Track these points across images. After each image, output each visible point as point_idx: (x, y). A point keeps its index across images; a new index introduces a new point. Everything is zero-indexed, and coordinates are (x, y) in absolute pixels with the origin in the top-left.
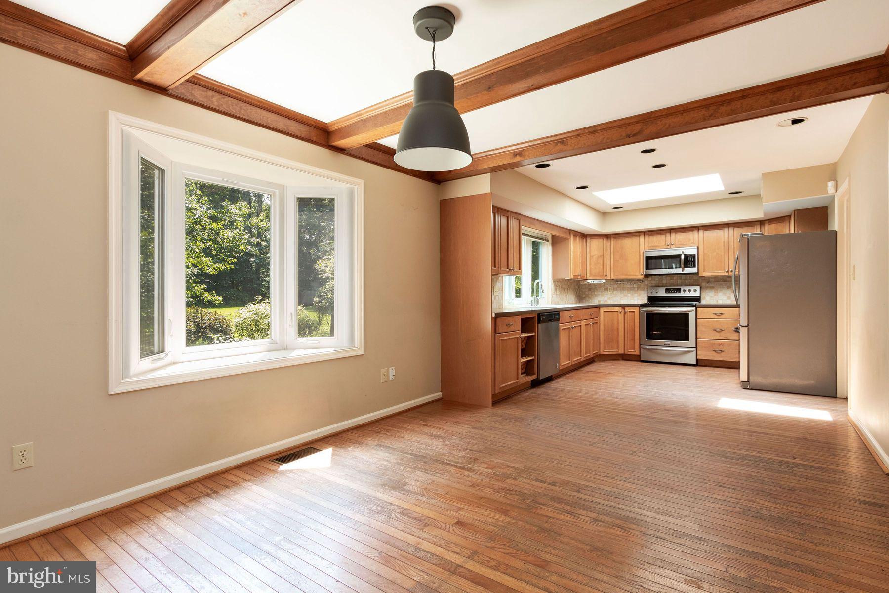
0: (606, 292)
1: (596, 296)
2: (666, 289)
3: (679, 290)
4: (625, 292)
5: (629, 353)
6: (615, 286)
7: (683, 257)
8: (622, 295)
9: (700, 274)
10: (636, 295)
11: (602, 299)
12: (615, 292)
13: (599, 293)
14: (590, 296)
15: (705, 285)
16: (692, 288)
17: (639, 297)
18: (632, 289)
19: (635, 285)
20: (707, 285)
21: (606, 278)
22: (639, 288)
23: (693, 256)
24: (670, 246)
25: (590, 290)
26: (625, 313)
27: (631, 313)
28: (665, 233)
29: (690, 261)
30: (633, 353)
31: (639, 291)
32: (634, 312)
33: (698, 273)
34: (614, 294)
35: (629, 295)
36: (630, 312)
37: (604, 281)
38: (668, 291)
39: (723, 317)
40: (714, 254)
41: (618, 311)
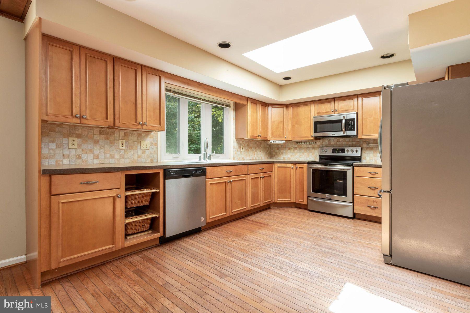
0: (289, 151)
1: (282, 154)
2: (333, 149)
3: (343, 151)
4: (303, 151)
5: (299, 202)
6: (296, 146)
7: (344, 122)
8: (301, 154)
9: (360, 137)
10: (311, 154)
11: (286, 157)
12: (295, 151)
13: (285, 151)
14: (278, 153)
16: (354, 149)
17: (313, 156)
18: (308, 149)
19: (310, 146)
21: (285, 139)
22: (313, 148)
23: (353, 120)
24: (334, 112)
25: (278, 149)
26: (296, 168)
27: (300, 169)
28: (330, 102)
29: (350, 124)
30: (302, 203)
31: (313, 151)
32: (303, 168)
33: (357, 136)
34: (295, 153)
35: (306, 154)
36: (300, 168)
37: (284, 142)
38: (335, 151)
39: (377, 176)
40: (372, 118)
41: (290, 167)
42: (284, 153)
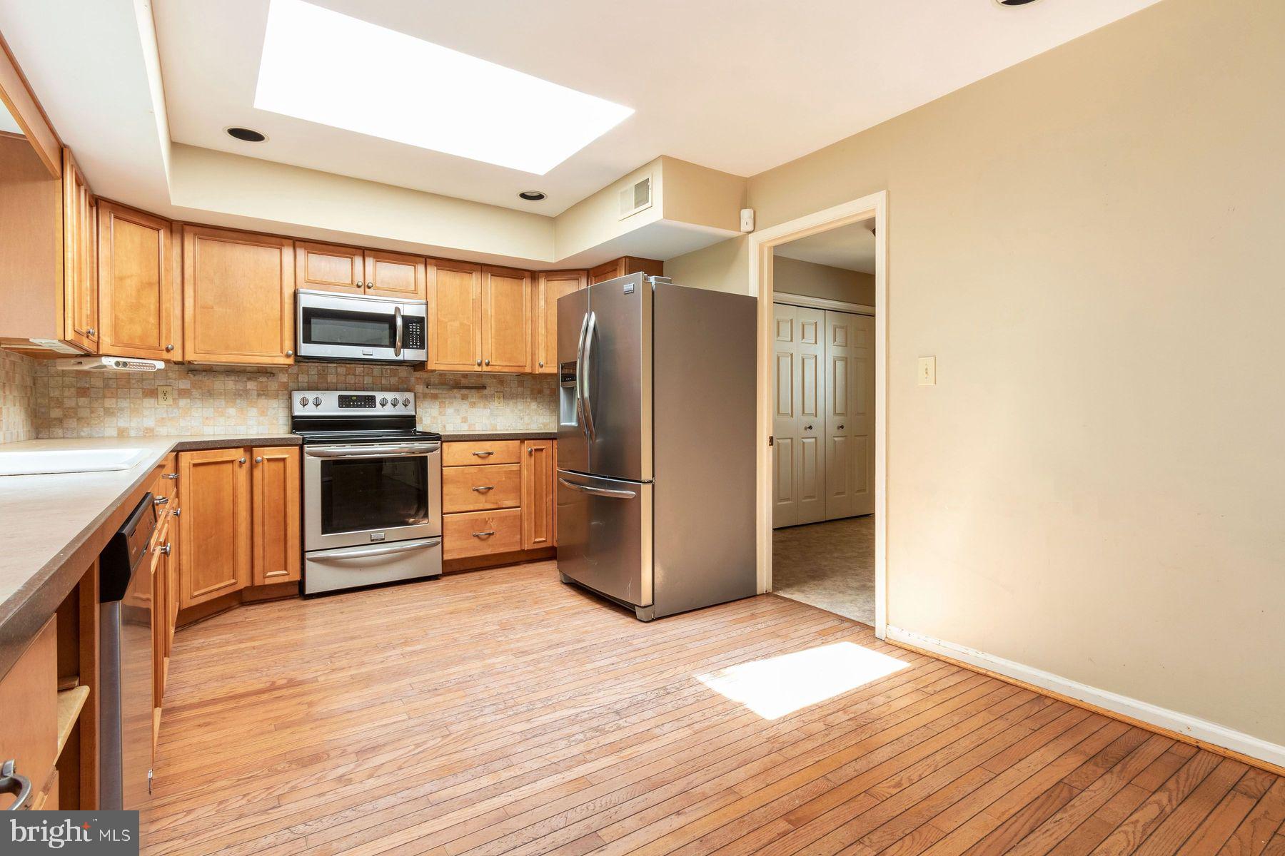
0: (149, 402)
1: (109, 412)
2: (340, 397)
3: (370, 401)
4: (221, 402)
5: (268, 582)
6: (184, 384)
7: (399, 322)
8: (209, 412)
9: (429, 366)
10: (253, 412)
11: (134, 424)
12: (183, 402)
13: (124, 404)
14: (84, 413)
15: (421, 391)
16: (402, 396)
17: (261, 418)
18: (242, 394)
19: (251, 385)
20: (427, 391)
21: (166, 356)
22: (263, 393)
23: (420, 321)
24: (362, 289)
25: (83, 392)
26: (253, 465)
27: (273, 465)
28: (350, 254)
29: (414, 331)
30: (280, 580)
31: (263, 402)
32: (284, 460)
33: (424, 363)
34: (178, 407)
35: (232, 411)
36: (269, 460)
37: (160, 365)
38: (344, 402)
39: (491, 459)
40: (456, 324)
41: (232, 462)
42: (122, 409)
